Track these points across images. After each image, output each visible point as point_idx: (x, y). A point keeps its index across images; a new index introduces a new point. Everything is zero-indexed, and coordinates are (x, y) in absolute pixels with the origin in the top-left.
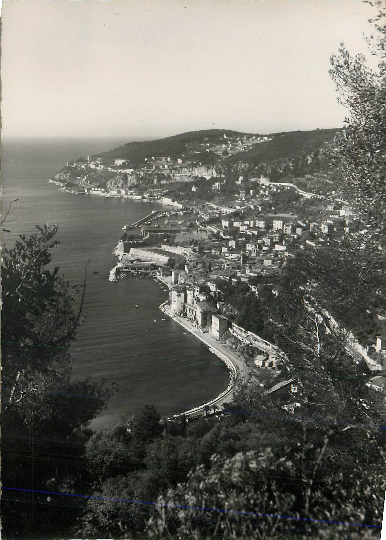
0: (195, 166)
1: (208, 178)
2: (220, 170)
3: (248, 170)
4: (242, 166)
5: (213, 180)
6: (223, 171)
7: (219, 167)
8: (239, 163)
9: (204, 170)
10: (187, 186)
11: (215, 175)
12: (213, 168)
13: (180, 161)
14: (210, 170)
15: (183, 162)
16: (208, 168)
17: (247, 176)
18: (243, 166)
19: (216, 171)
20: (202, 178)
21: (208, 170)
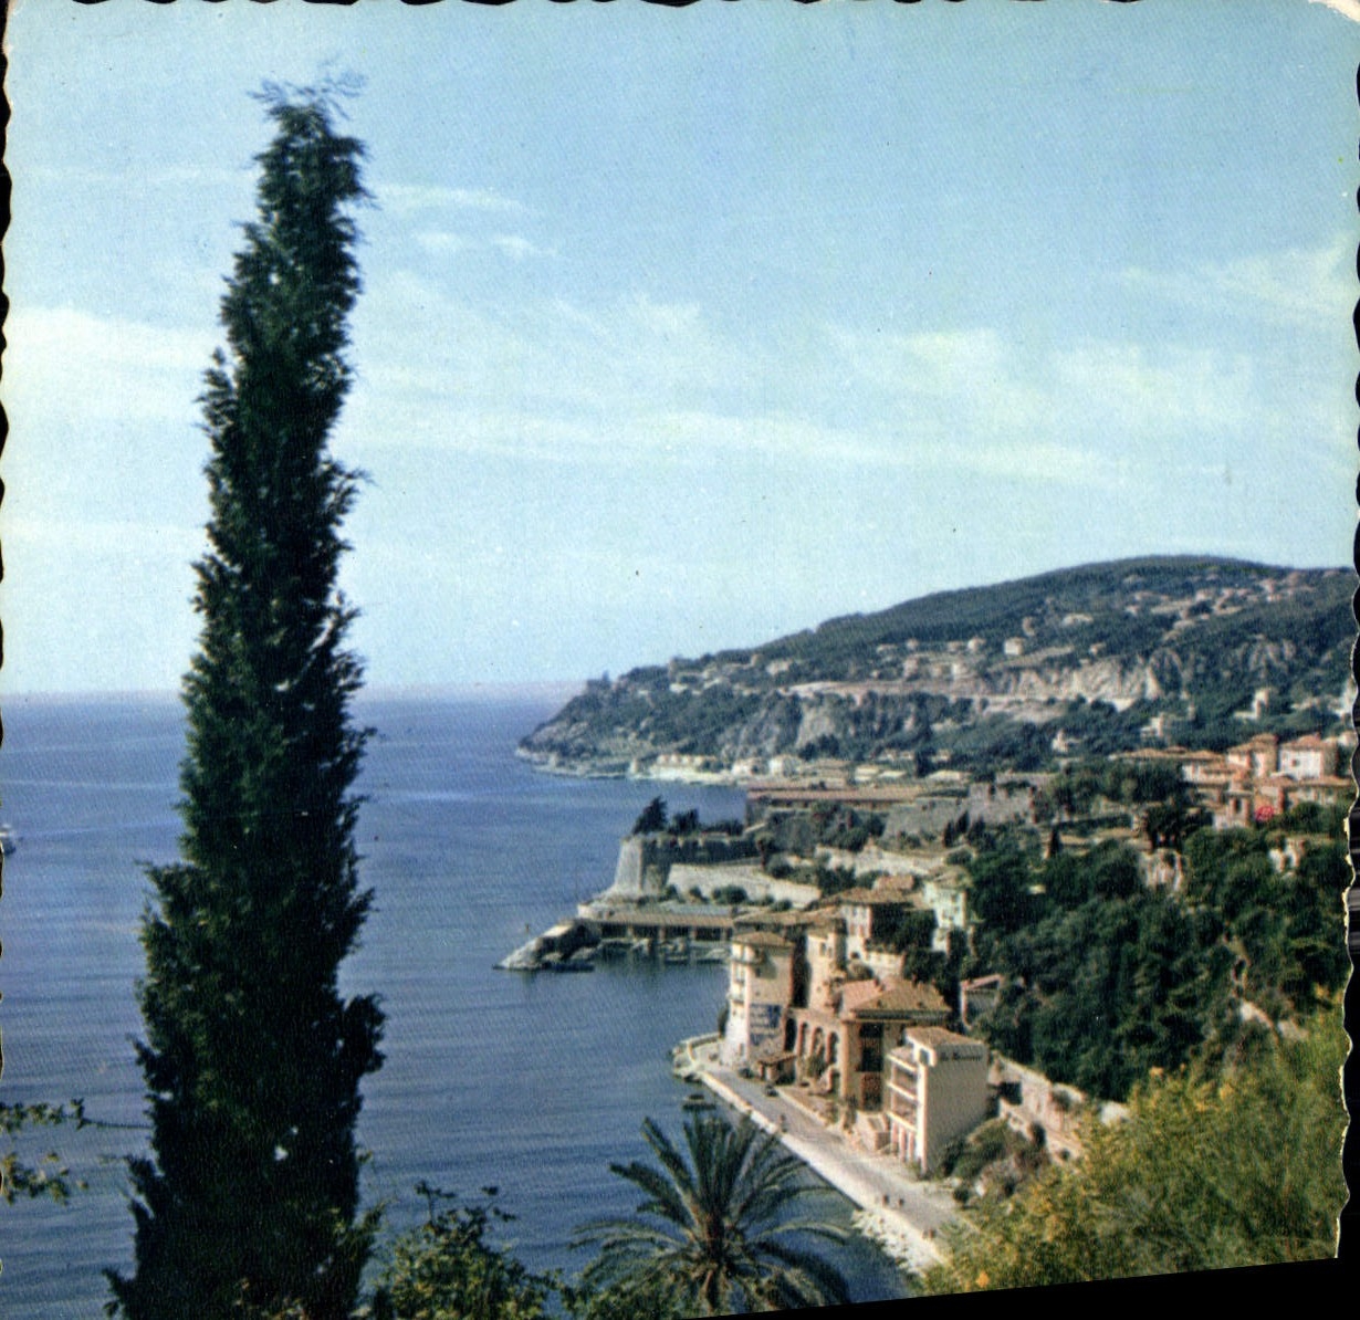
0: (1071, 662)
1: (1122, 704)
2: (1174, 671)
3: (1292, 670)
4: (1266, 653)
5: (1145, 708)
6: (1186, 675)
7: (1171, 661)
8: (1255, 641)
9: (1105, 675)
10: (1037, 736)
11: (1152, 689)
12: (1143, 667)
13: (1012, 648)
14: (1132, 677)
15: (1026, 652)
16: (1126, 666)
17: (1284, 691)
18: (1271, 651)
19: (1160, 679)
20: (1097, 705)
21: (1123, 674)
